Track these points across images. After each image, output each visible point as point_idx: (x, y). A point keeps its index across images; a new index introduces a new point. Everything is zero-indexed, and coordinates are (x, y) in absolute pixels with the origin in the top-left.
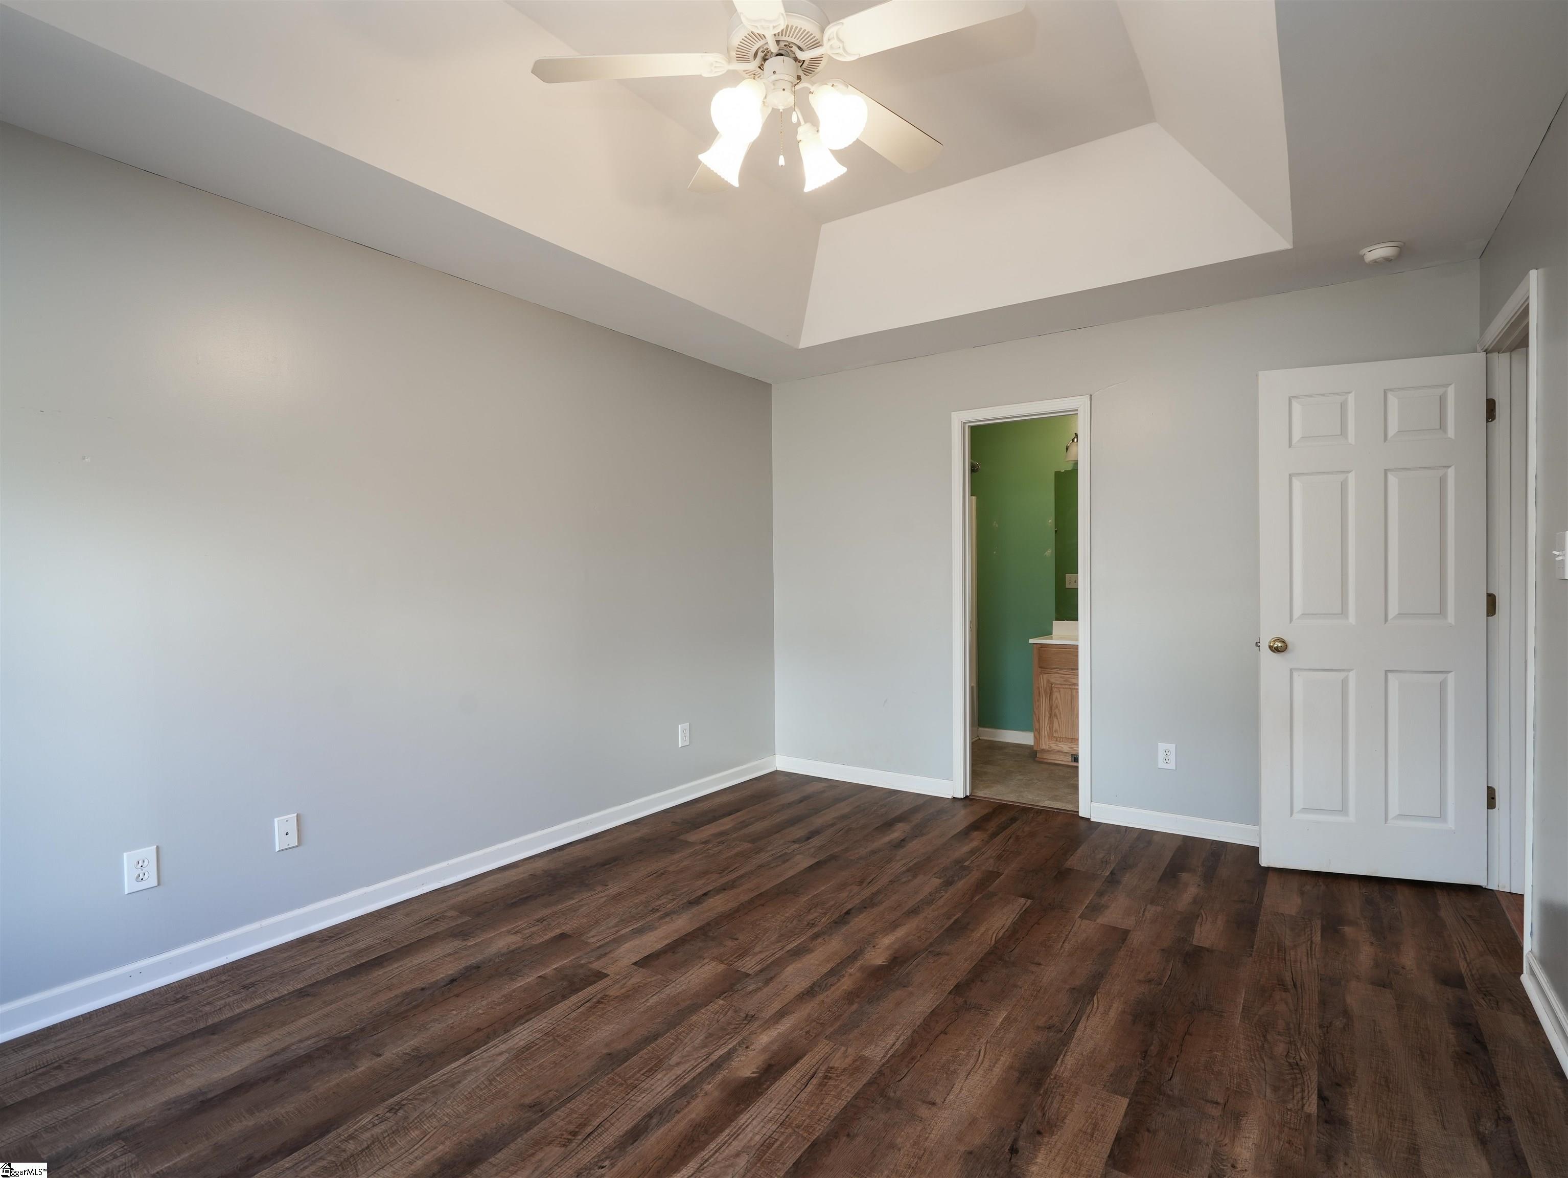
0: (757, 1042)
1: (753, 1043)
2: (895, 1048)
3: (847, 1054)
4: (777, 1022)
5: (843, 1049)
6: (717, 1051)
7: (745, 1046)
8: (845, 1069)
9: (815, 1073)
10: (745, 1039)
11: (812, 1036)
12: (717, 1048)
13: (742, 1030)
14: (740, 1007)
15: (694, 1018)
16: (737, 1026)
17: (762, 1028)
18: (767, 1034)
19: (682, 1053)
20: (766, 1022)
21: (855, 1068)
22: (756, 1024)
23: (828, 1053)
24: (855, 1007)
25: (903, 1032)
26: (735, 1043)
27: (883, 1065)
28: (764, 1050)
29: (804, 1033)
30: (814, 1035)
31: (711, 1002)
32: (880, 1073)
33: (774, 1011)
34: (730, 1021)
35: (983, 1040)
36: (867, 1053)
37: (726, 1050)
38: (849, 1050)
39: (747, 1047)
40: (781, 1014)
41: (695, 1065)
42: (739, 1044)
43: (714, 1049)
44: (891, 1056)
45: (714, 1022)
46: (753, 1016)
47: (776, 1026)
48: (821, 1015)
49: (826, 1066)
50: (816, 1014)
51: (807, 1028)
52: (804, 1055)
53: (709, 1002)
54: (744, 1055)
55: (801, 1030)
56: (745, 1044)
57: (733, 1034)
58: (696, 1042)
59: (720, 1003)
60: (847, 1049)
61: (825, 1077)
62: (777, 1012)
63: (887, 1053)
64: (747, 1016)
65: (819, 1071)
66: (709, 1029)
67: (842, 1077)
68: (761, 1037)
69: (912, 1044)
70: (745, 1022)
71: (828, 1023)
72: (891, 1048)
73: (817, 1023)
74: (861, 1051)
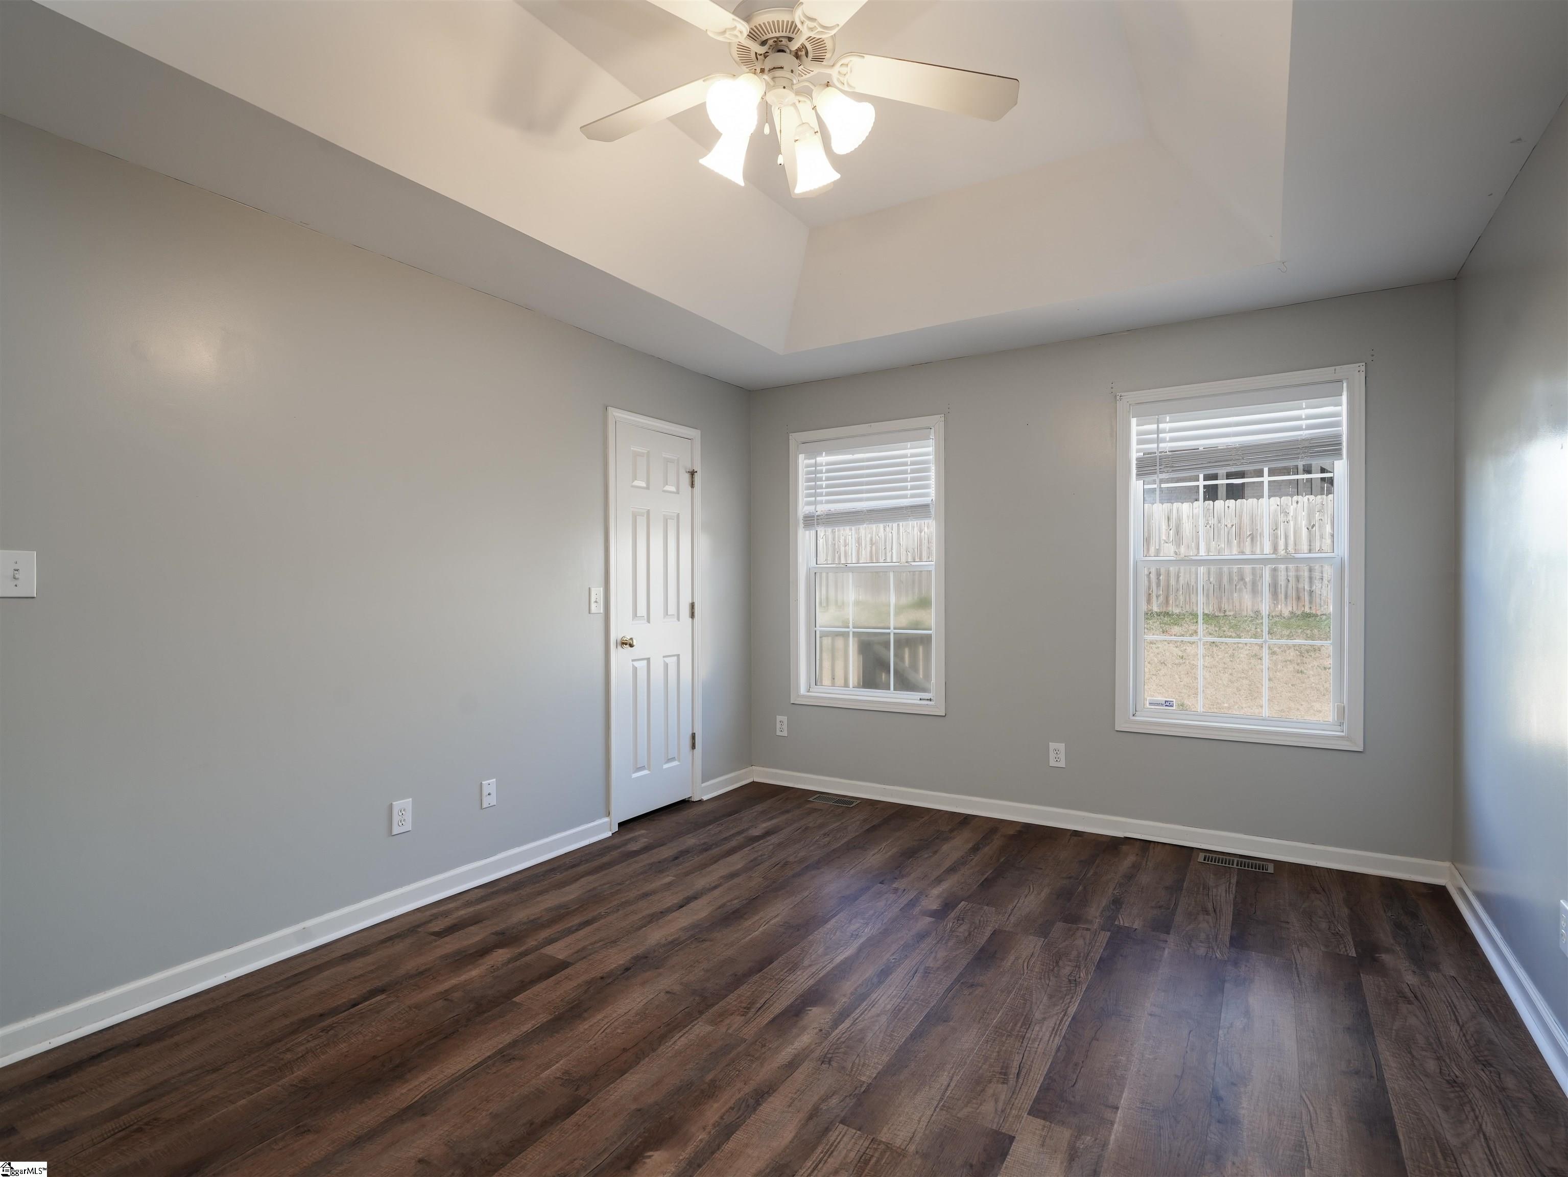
0: (812, 1035)
1: (816, 1035)
2: (681, 1034)
3: (727, 1027)
4: (797, 1056)
5: (730, 1031)
6: (848, 1026)
7: (823, 1031)
8: (732, 1014)
9: (757, 1011)
10: (824, 1037)
11: (759, 1042)
12: (849, 1030)
13: (831, 1047)
14: (840, 1074)
15: (885, 1058)
16: (837, 1051)
17: (810, 1049)
18: (804, 1044)
19: (879, 1024)
20: (807, 1056)
21: (723, 1015)
22: (817, 1053)
23: (745, 1027)
24: (709, 1077)
25: (667, 1049)
26: (834, 1034)
27: (697, 1018)
28: (804, 1029)
29: (767, 1045)
30: (758, 1043)
31: (875, 1078)
32: (701, 1013)
33: (800, 1070)
34: (846, 1056)
35: (591, 1043)
36: (709, 1028)
37: (840, 1027)
38: (724, 1030)
39: (821, 1030)
40: (792, 1066)
41: (863, 1015)
42: (828, 1034)
43: (851, 1028)
44: (687, 1027)
45: (862, 1054)
46: (823, 1062)
47: (796, 1052)
48: (749, 1065)
49: (747, 1017)
50: (754, 1066)
51: (764, 1050)
52: (767, 1024)
53: (878, 1078)
54: (822, 1024)
55: (770, 1048)
56: (824, 1034)
57: (838, 1042)
58: (872, 1034)
59: (865, 1078)
60: (727, 1030)
61: (749, 1009)
62: (797, 1068)
63: (691, 1028)
64: (829, 1063)
65: (754, 1013)
66: (864, 1047)
67: (734, 1008)
68: (810, 1041)
69: (663, 1038)
70: (830, 1056)
71: (742, 1056)
72: (685, 1034)
73: (753, 1056)
74: (714, 1030)
